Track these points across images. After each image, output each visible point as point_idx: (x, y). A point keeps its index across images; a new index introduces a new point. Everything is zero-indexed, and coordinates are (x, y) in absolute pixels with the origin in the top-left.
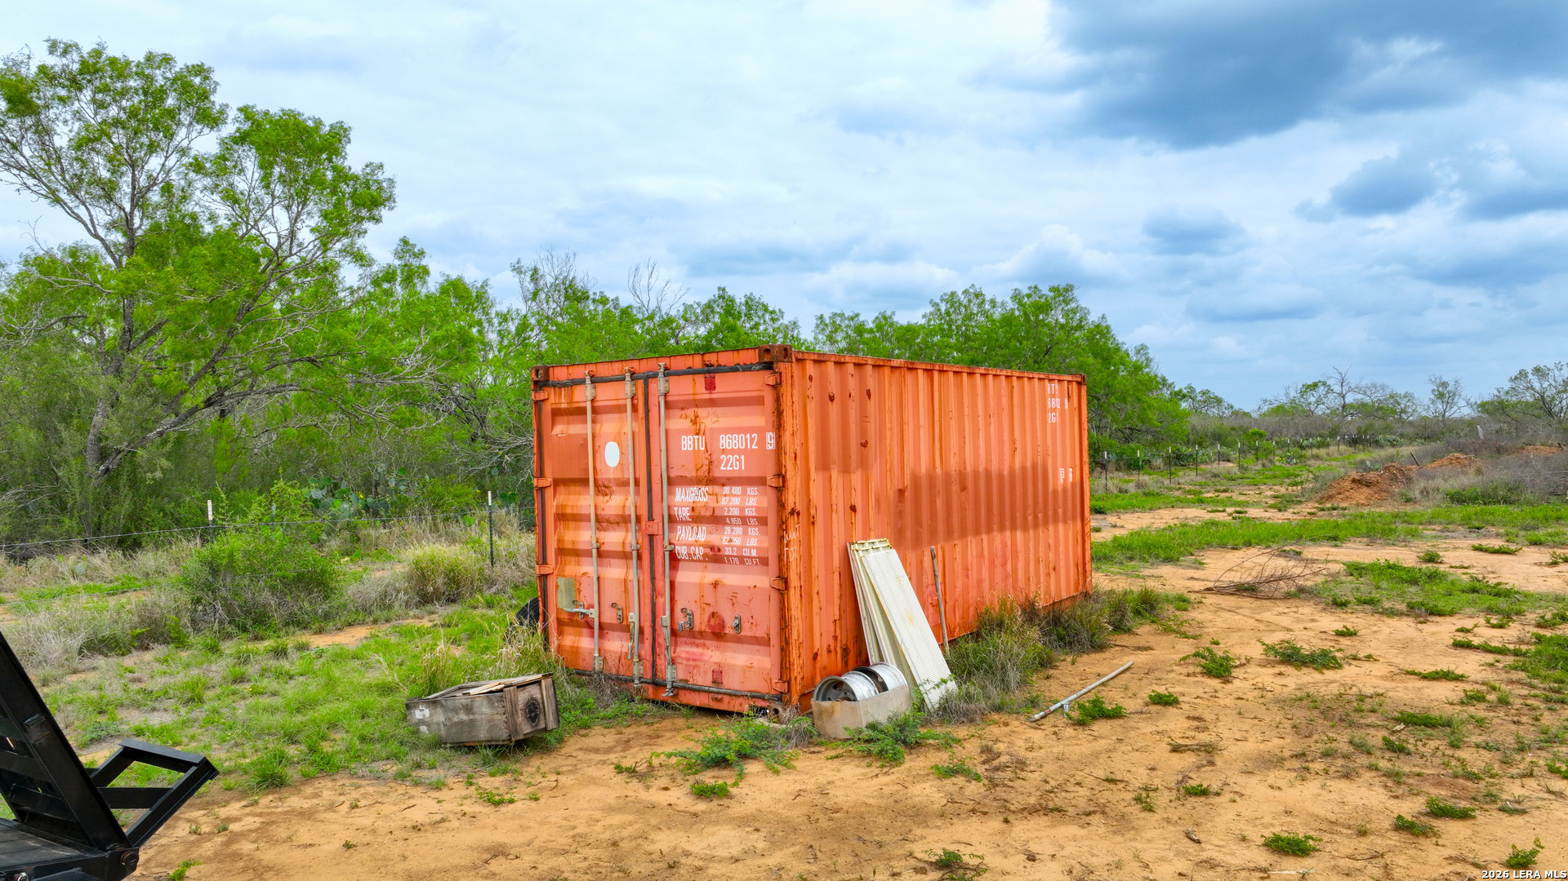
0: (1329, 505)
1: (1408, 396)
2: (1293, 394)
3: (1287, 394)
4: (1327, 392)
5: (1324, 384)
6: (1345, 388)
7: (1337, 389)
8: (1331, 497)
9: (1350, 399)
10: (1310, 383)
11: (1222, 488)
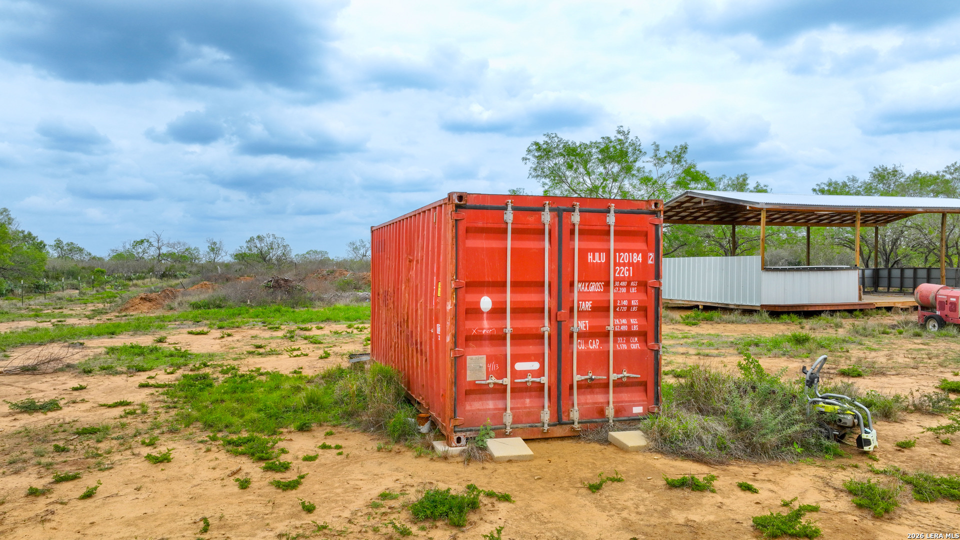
0: (124, 314)
1: (196, 249)
2: (128, 246)
3: (124, 247)
4: (149, 246)
5: (148, 241)
6: (160, 244)
7: (155, 244)
8: (127, 309)
9: (164, 250)
10: (139, 240)
11: (58, 306)
